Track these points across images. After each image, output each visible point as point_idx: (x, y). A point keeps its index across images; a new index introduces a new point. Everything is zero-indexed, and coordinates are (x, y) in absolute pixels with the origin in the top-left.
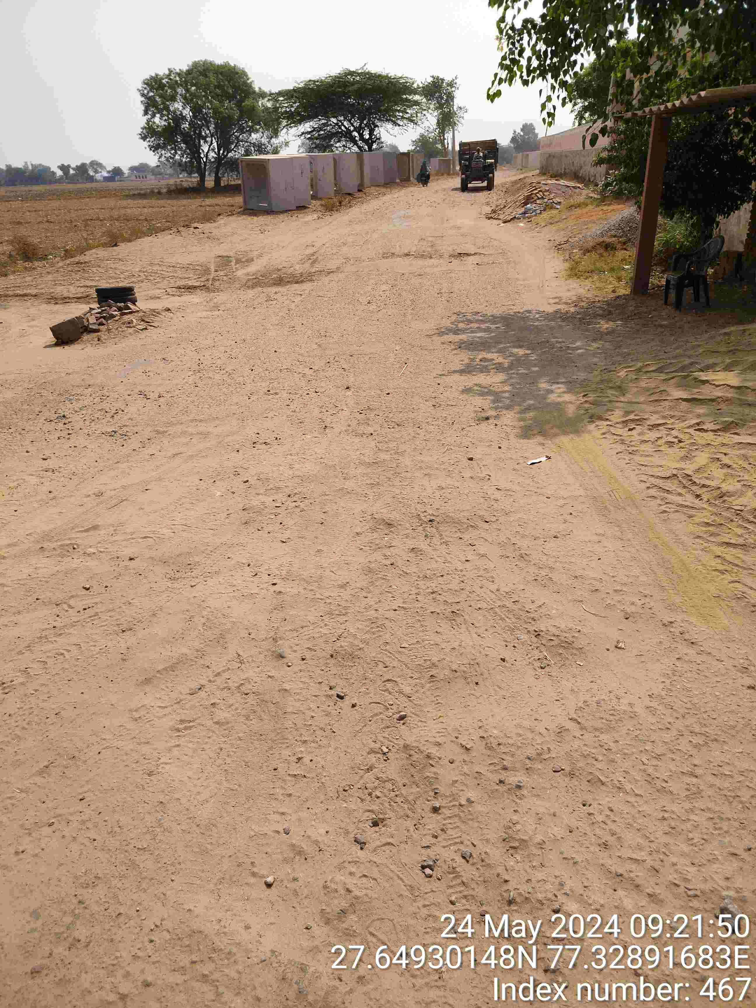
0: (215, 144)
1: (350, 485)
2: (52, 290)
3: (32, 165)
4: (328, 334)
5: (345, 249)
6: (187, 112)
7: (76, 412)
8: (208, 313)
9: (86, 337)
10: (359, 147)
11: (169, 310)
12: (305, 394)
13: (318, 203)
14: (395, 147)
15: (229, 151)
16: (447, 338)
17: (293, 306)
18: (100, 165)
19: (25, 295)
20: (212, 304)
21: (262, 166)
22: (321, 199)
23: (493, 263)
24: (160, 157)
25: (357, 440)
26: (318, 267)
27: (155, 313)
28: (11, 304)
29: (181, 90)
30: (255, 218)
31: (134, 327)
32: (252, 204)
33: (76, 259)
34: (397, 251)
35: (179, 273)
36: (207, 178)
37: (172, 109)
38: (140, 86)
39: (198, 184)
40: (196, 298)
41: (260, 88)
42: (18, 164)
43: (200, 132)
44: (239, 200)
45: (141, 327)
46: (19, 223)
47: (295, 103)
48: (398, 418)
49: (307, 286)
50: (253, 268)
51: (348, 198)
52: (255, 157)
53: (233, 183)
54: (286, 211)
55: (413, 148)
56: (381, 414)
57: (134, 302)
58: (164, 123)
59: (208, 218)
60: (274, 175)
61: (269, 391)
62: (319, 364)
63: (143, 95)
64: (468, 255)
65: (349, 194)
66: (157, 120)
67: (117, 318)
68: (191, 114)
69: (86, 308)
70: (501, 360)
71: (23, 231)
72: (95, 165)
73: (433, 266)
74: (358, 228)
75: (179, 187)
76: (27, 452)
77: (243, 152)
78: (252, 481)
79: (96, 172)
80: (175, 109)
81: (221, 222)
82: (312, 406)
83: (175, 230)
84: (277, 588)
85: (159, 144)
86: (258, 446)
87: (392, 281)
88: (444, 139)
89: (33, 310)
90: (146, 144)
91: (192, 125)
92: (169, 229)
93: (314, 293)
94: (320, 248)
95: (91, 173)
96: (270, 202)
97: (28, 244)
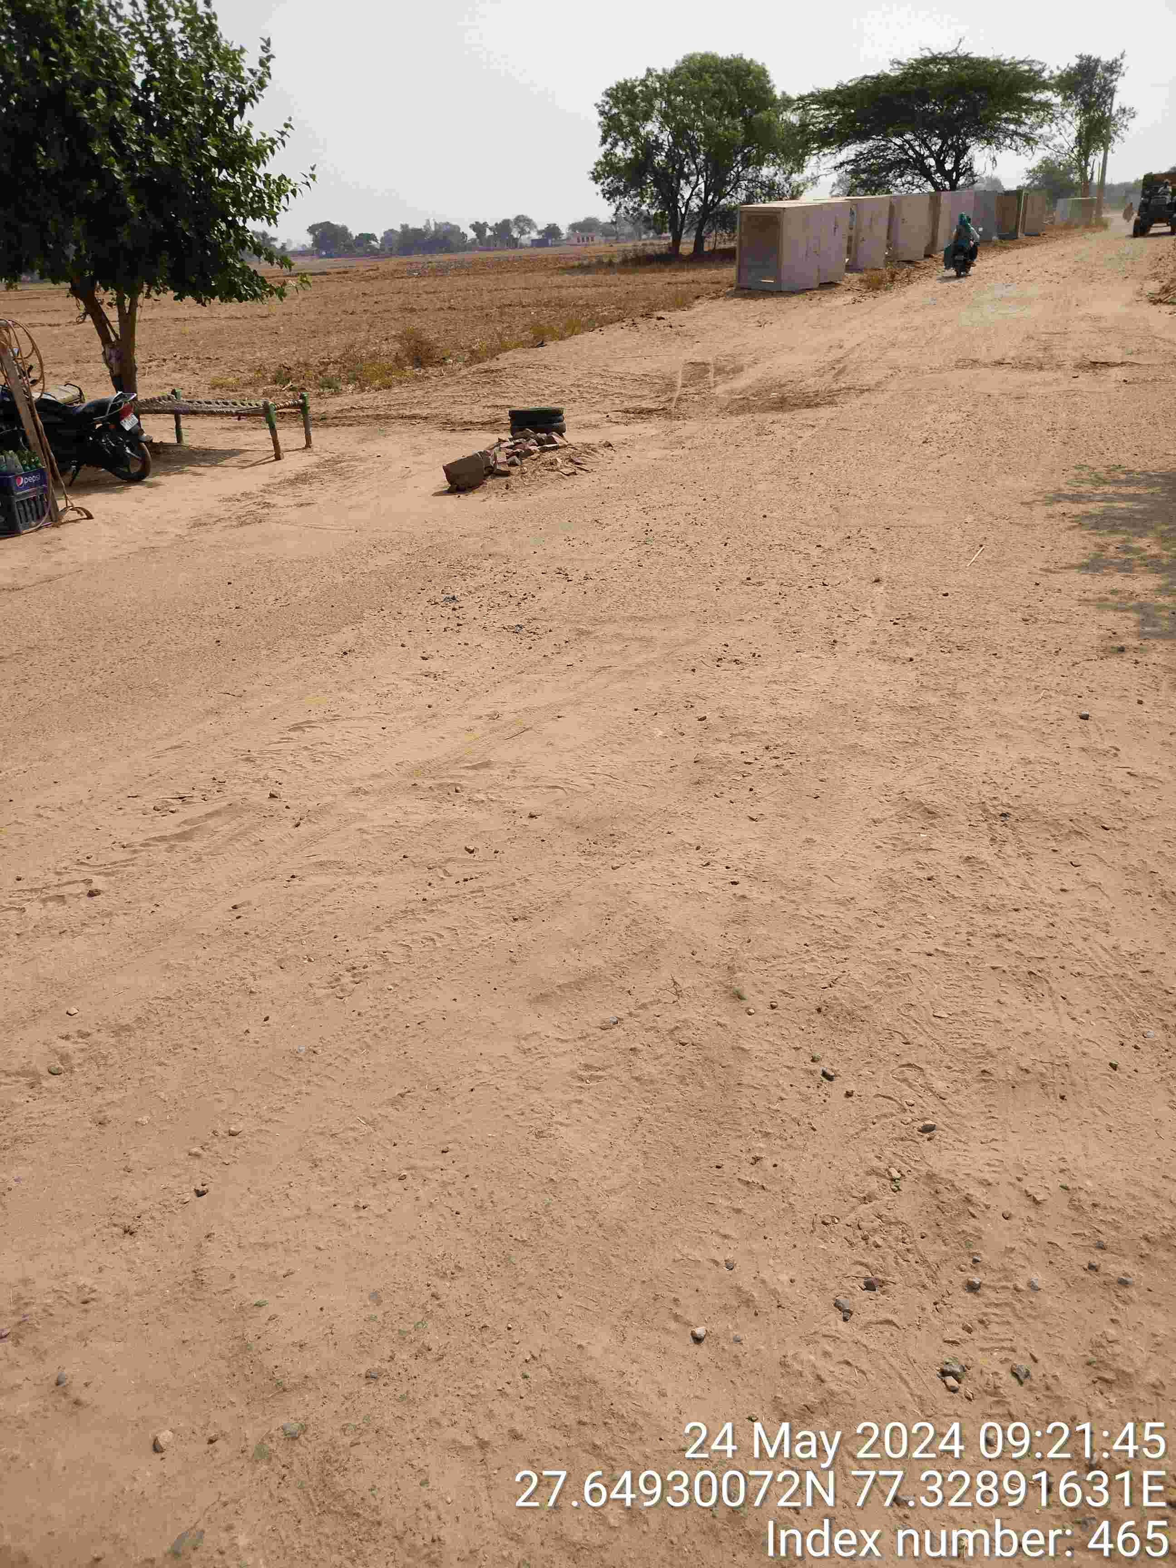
0: (702, 186)
1: (868, 740)
2: (448, 411)
3: (436, 224)
4: (852, 492)
5: (892, 354)
6: (666, 138)
7: (470, 593)
8: (668, 451)
9: (490, 482)
10: (934, 184)
11: (610, 445)
12: (805, 587)
13: (857, 276)
14: (996, 182)
15: (723, 196)
16: (1059, 508)
17: (798, 444)
18: (529, 222)
19: (414, 417)
20: (672, 437)
21: (772, 219)
22: (861, 270)
23: (1155, 380)
24: (618, 209)
25: (886, 667)
26: (845, 381)
27: (589, 449)
28: (393, 429)
29: (659, 104)
30: (753, 303)
31: (557, 470)
32: (750, 280)
33: (486, 365)
34: (982, 355)
35: (629, 389)
36: (684, 239)
37: (643, 132)
38: (600, 98)
39: (670, 249)
40: (650, 428)
41: (784, 93)
42: (417, 223)
43: (682, 167)
44: (729, 273)
45: (569, 471)
46: (412, 310)
47: (836, 114)
48: (958, 635)
49: (825, 412)
50: (741, 382)
51: (908, 268)
52: (762, 205)
53: (722, 246)
54: (802, 291)
55: (1028, 182)
56: (930, 627)
57: (561, 431)
58: (629, 155)
59: (682, 302)
60: (790, 232)
61: (749, 579)
62: (831, 539)
63: (602, 113)
64: (1107, 364)
65: (909, 262)
66: (619, 151)
67: (535, 456)
68: (671, 140)
69: (494, 438)
70: (1155, 550)
71: (416, 322)
72: (523, 222)
73: (1045, 384)
74: (918, 320)
75: (641, 254)
76: (403, 646)
77: (744, 197)
78: (713, 718)
79: (522, 232)
80: (648, 134)
81: (700, 308)
82: (815, 607)
83: (629, 321)
84: (738, 890)
85: (618, 188)
86: (724, 665)
87: (969, 407)
88: (1087, 164)
89: (422, 440)
90: (598, 188)
91: (671, 156)
92: (621, 319)
93: (834, 424)
94: (852, 350)
95: (515, 234)
96: (778, 278)
97: (422, 343)
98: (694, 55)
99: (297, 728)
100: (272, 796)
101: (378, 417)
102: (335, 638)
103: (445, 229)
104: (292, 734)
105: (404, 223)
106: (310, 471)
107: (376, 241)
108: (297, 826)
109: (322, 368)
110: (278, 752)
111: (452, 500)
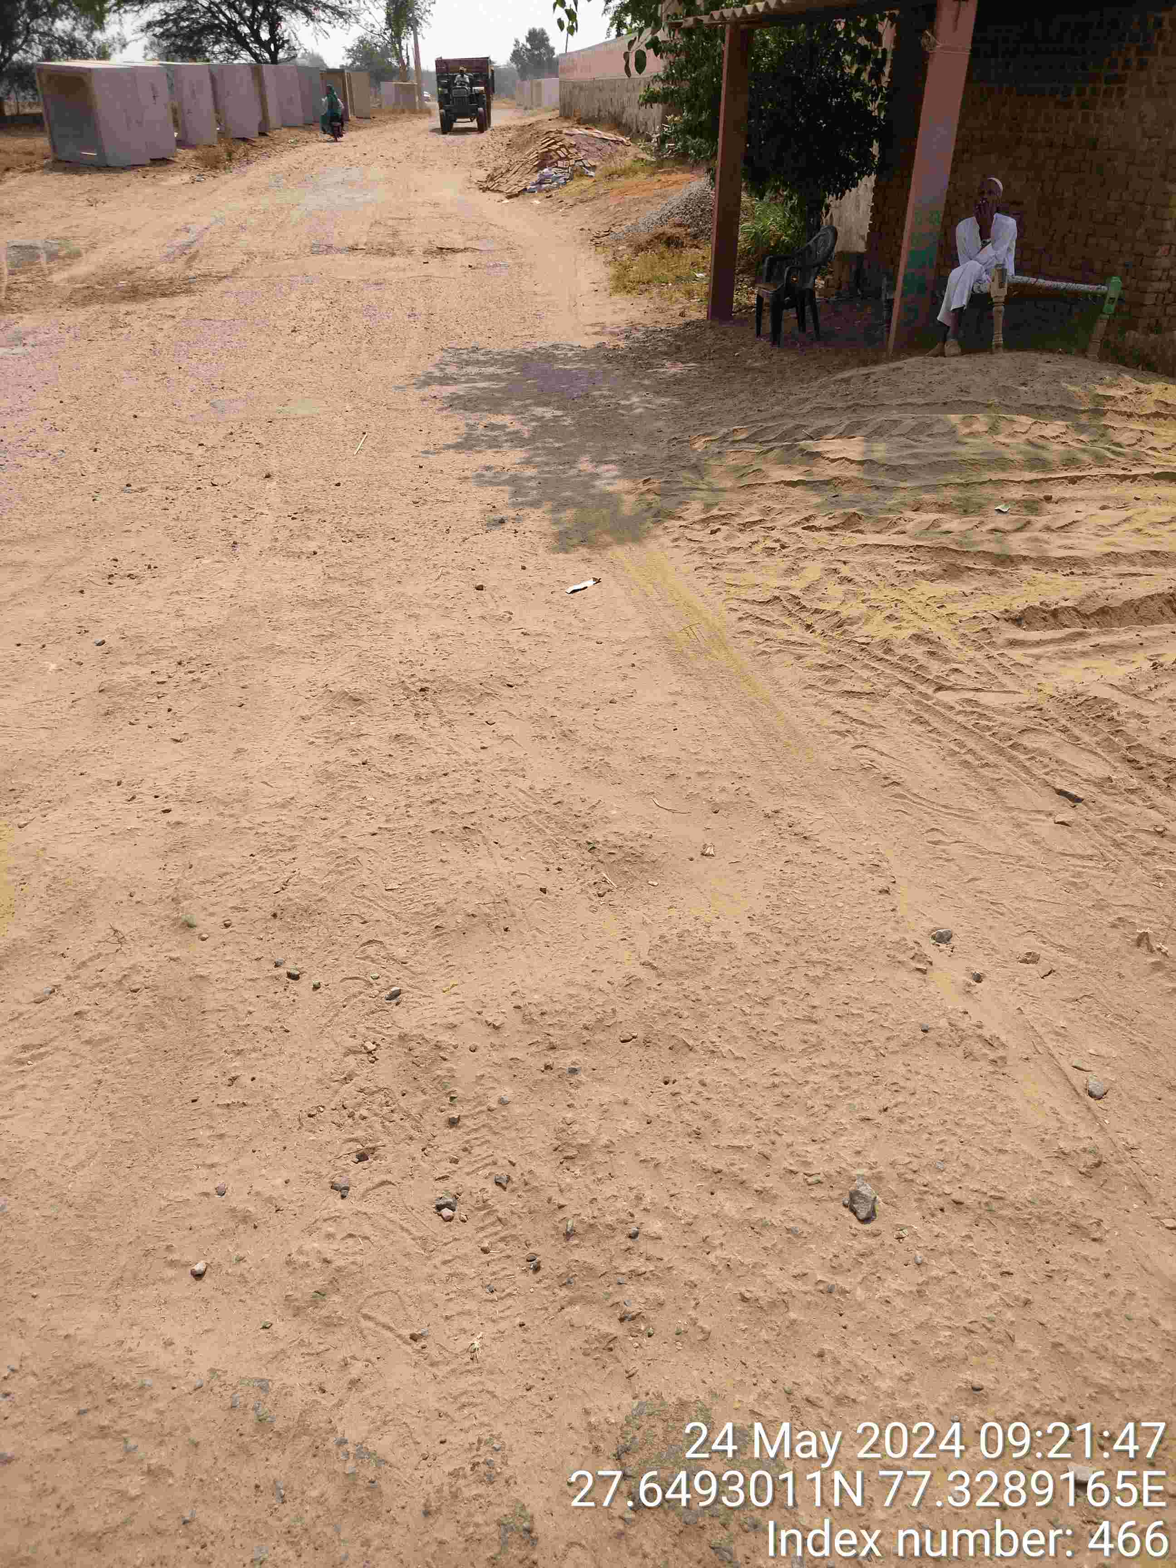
1: (283, 639)
4: (226, 385)
5: (245, 238)
8: (4, 350)
10: (255, 55)
12: (193, 488)
13: (191, 153)
14: (319, 59)
15: (15, 50)
16: (427, 391)
17: (159, 337)
20: (9, 334)
21: (79, 81)
22: (193, 147)
23: (495, 266)
25: (291, 563)
26: (200, 267)
30: (77, 179)
32: (69, 150)
34: (335, 241)
44: (41, 143)
48: (357, 523)
49: (183, 301)
50: (81, 269)
51: (243, 146)
52: (64, 64)
53: (28, 110)
54: (133, 167)
55: (350, 61)
56: (329, 519)
60: (103, 98)
61: (128, 485)
62: (214, 437)
64: (453, 250)
65: (244, 140)
70: (516, 426)
73: (397, 269)
74: (265, 201)
77: (40, 54)
78: (113, 641)
81: (12, 183)
82: (207, 510)
84: (172, 818)
86: (117, 581)
87: (332, 294)
88: (401, 48)
93: (196, 313)
94: (200, 235)
96: (101, 150)
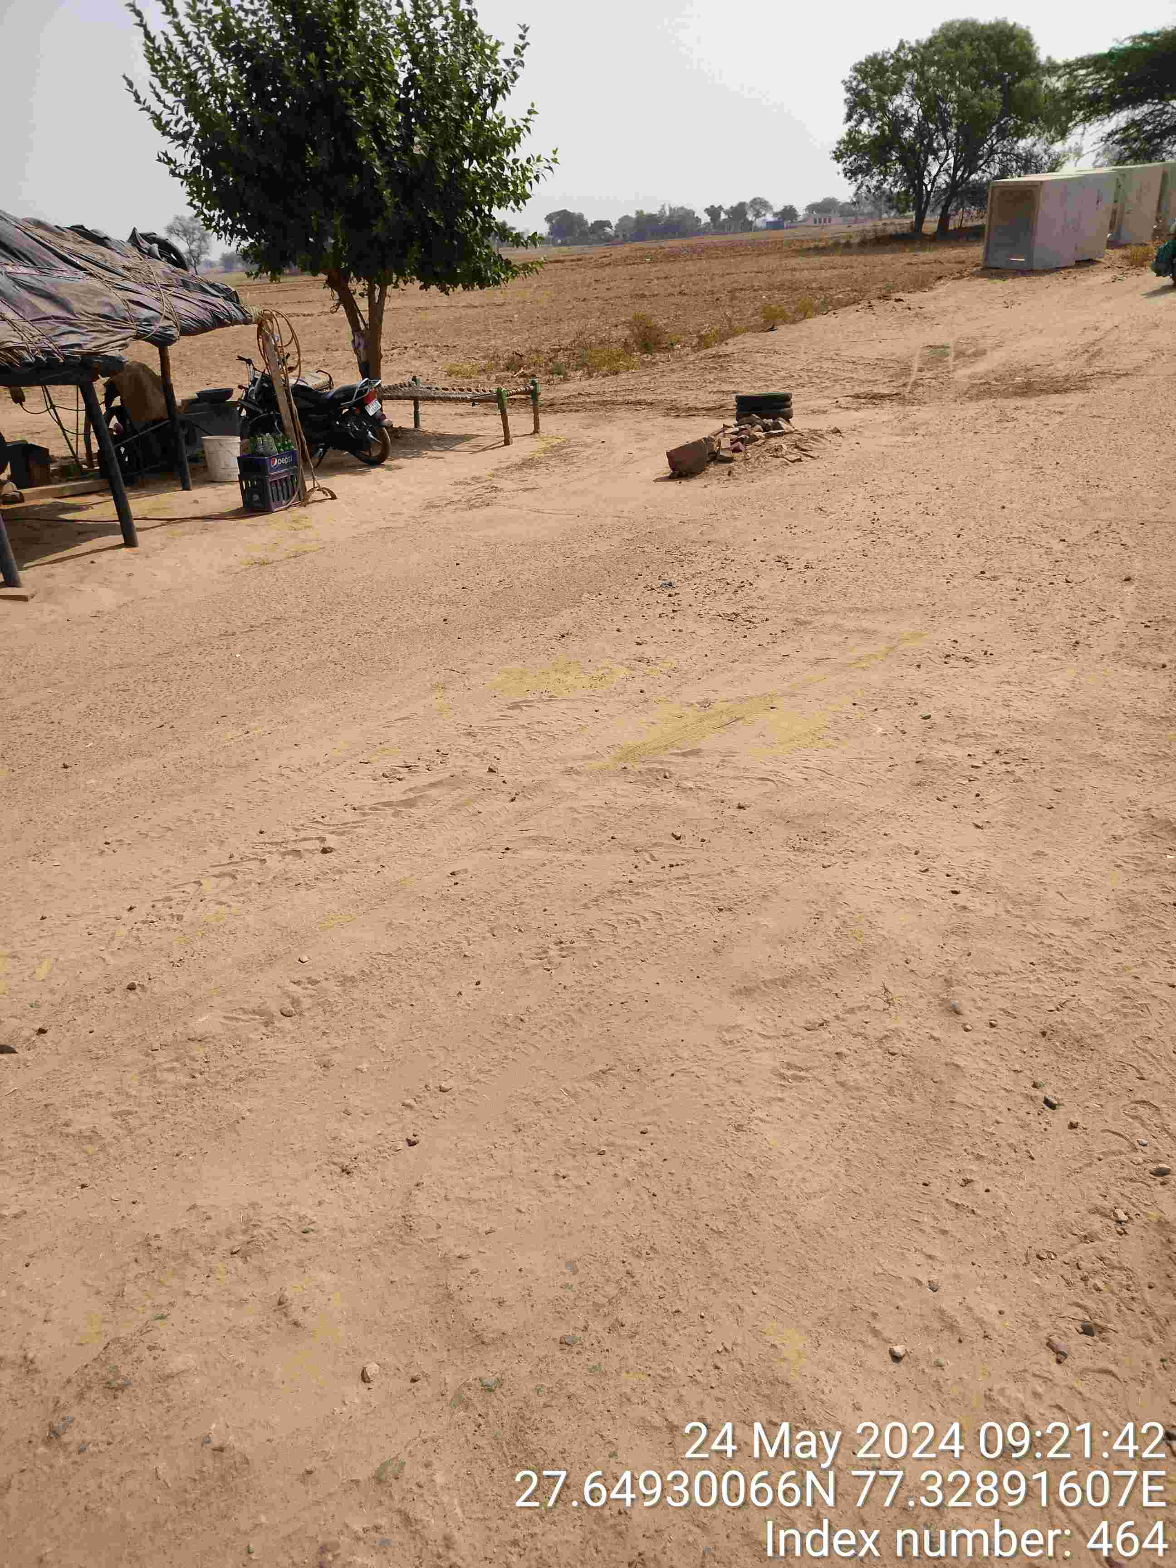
0: (951, 161)
2: (674, 397)
3: (671, 209)
4: (1102, 484)
5: (1156, 335)
6: (915, 112)
7: (687, 579)
8: (899, 438)
9: (712, 469)
11: (838, 431)
12: (1046, 583)
13: (1119, 252)
15: (974, 170)
17: (1044, 432)
18: (765, 204)
19: (639, 403)
20: (905, 424)
22: (1124, 246)
24: (859, 188)
26: (1100, 364)
27: (816, 435)
28: (618, 414)
29: (911, 76)
30: (999, 283)
31: (782, 456)
32: (1000, 259)
33: (712, 351)
35: (862, 374)
36: (928, 217)
37: (891, 107)
38: (847, 74)
39: (912, 228)
40: (882, 414)
41: (1049, 58)
42: (652, 209)
43: (931, 142)
44: (976, 251)
45: (793, 457)
46: (643, 296)
47: (1107, 78)
49: (1075, 399)
50: (981, 367)
52: (1017, 179)
53: (970, 224)
54: (1057, 269)
57: (788, 417)
58: (874, 132)
59: (921, 284)
60: (1046, 207)
61: (983, 573)
62: (1077, 534)
63: (849, 89)
66: (864, 128)
67: (760, 442)
68: (921, 114)
69: (718, 424)
71: (645, 308)
72: (760, 205)
75: (879, 234)
76: (618, 630)
77: (997, 171)
78: (937, 718)
79: (757, 215)
80: (897, 107)
81: (942, 289)
82: (1057, 605)
83: (865, 303)
84: (959, 899)
85: (860, 166)
86: (952, 662)
89: (646, 426)
90: (840, 167)
91: (921, 132)
92: (855, 302)
93: (1086, 411)
94: (1107, 333)
95: (750, 218)
96: (1029, 255)
97: (650, 328)
98: (953, 22)
99: (515, 706)
100: (491, 770)
101: (604, 403)
102: (555, 621)
103: (681, 213)
104: (510, 713)
105: (639, 209)
106: (537, 455)
107: (611, 227)
108: (513, 800)
109: (552, 355)
110: (498, 729)
111: (673, 486)
